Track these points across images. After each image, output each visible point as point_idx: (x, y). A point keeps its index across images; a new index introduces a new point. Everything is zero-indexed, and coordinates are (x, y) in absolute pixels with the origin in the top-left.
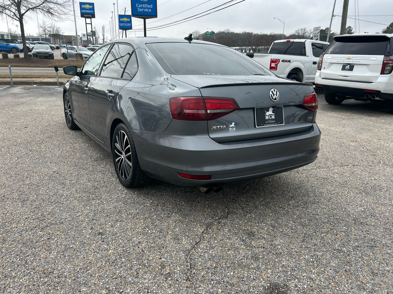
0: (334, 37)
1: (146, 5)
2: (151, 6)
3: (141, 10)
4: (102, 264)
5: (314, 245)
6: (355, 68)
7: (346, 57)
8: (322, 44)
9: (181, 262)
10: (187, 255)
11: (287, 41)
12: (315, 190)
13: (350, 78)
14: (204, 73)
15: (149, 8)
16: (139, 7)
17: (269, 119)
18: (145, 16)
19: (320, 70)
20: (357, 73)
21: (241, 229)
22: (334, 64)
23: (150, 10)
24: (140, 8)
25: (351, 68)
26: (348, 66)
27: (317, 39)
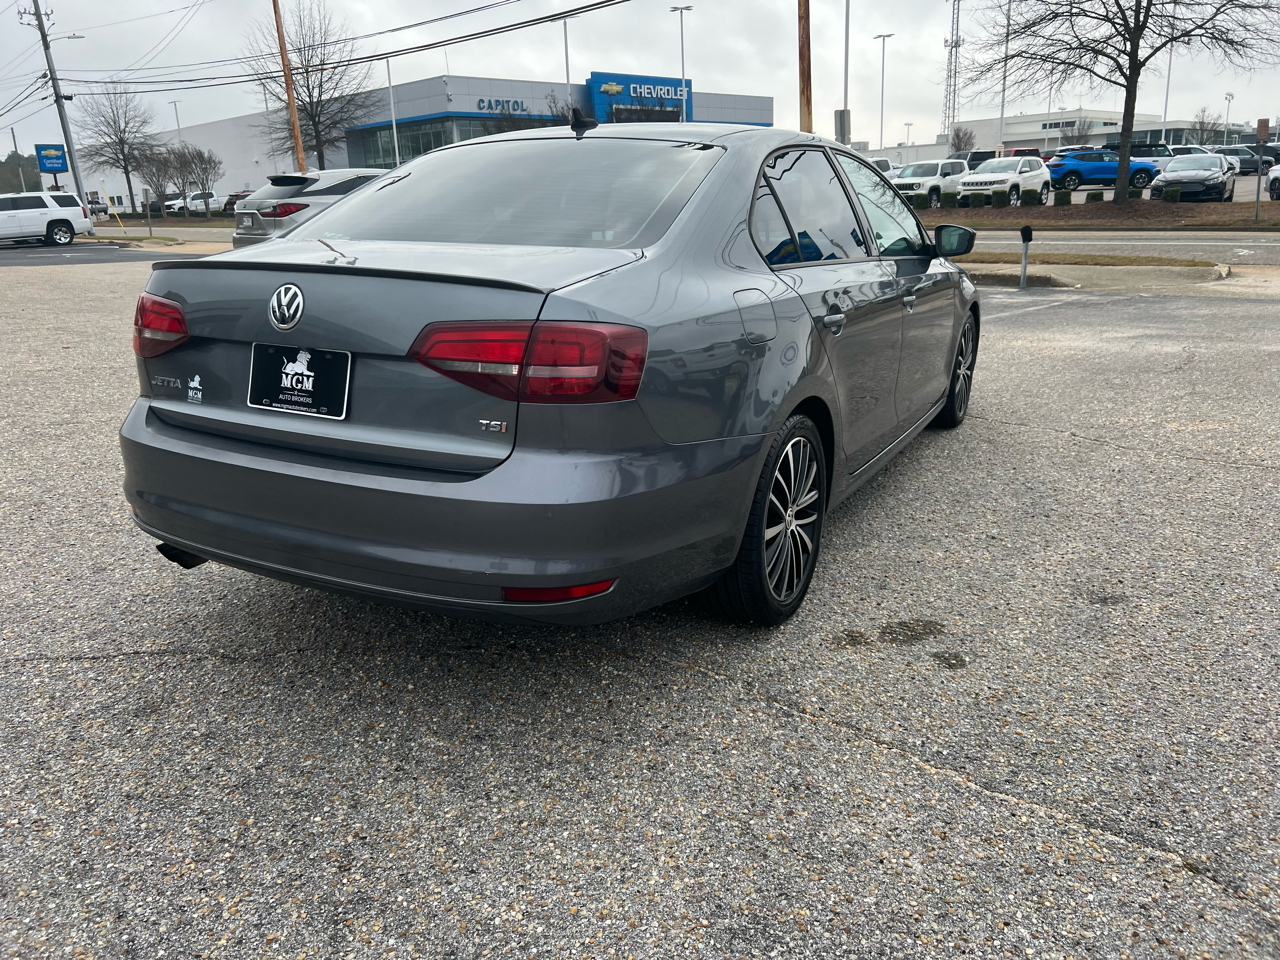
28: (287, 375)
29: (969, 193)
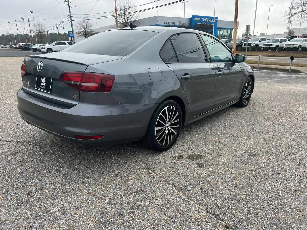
28: (42, 82)
29: (287, 47)
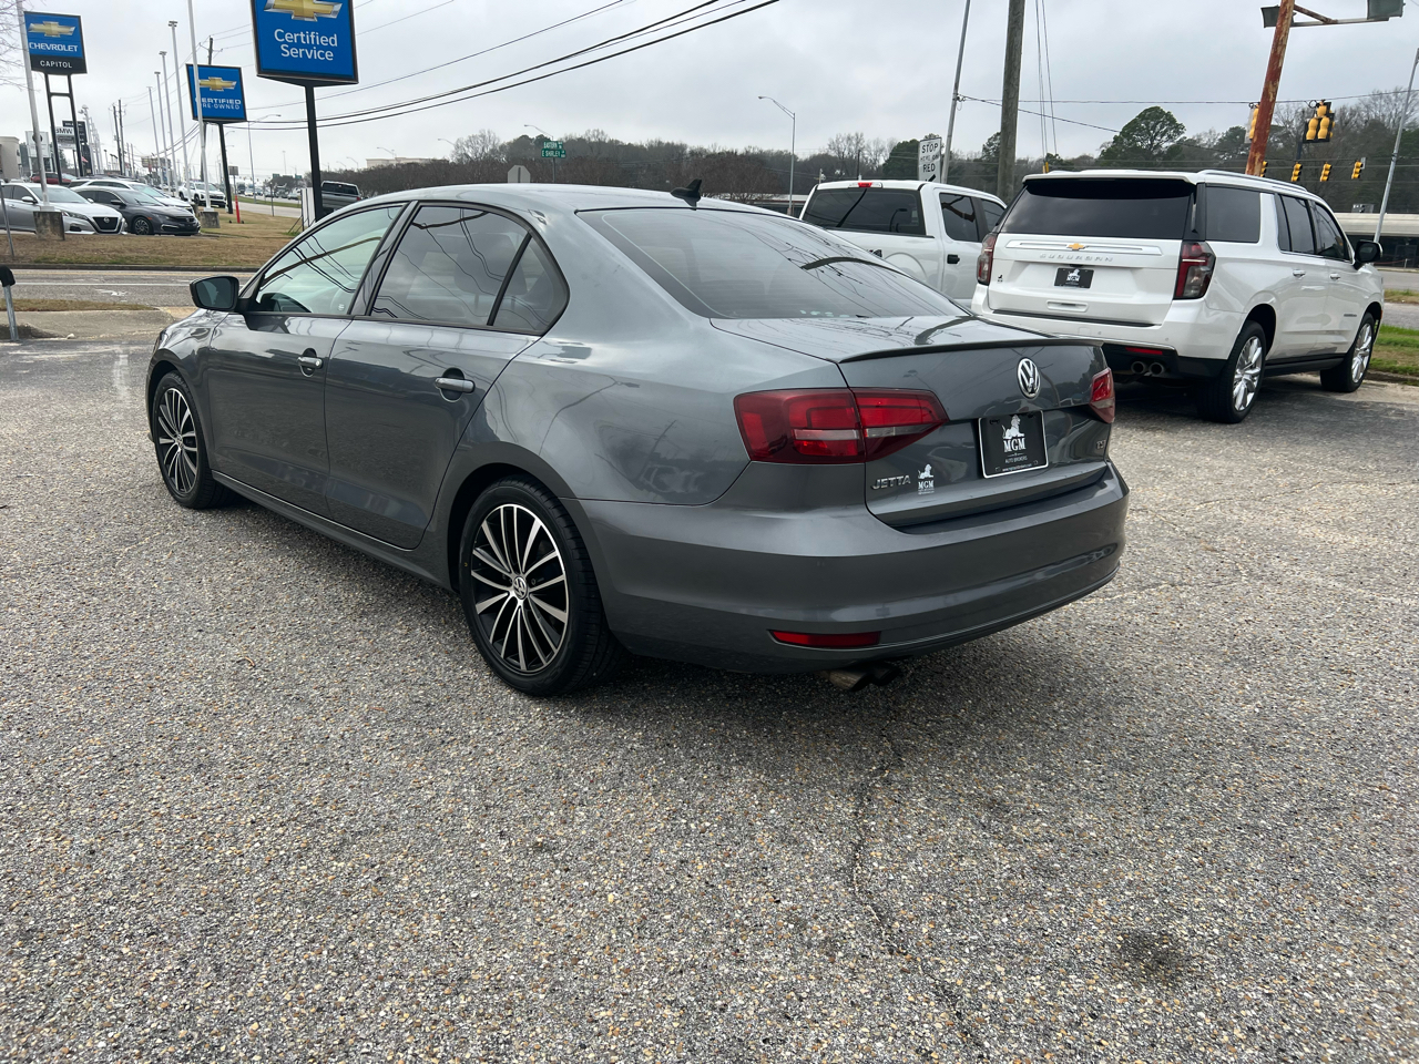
0: (1024, 180)
1: (312, 36)
2: (334, 40)
3: (293, 53)
4: (610, 937)
5: (1182, 819)
6: (1096, 279)
7: (1068, 244)
8: (970, 197)
9: (843, 904)
10: (849, 884)
11: (861, 185)
12: (1103, 663)
13: (1083, 310)
14: (803, 312)
15: (325, 49)
16: (285, 42)
17: (1013, 452)
18: (310, 76)
19: (987, 283)
20: (1104, 294)
21: (960, 795)
22: (1030, 267)
23: (329, 55)
24: (291, 45)
25: (1085, 279)
26: (1075, 273)
27: (934, 177)
